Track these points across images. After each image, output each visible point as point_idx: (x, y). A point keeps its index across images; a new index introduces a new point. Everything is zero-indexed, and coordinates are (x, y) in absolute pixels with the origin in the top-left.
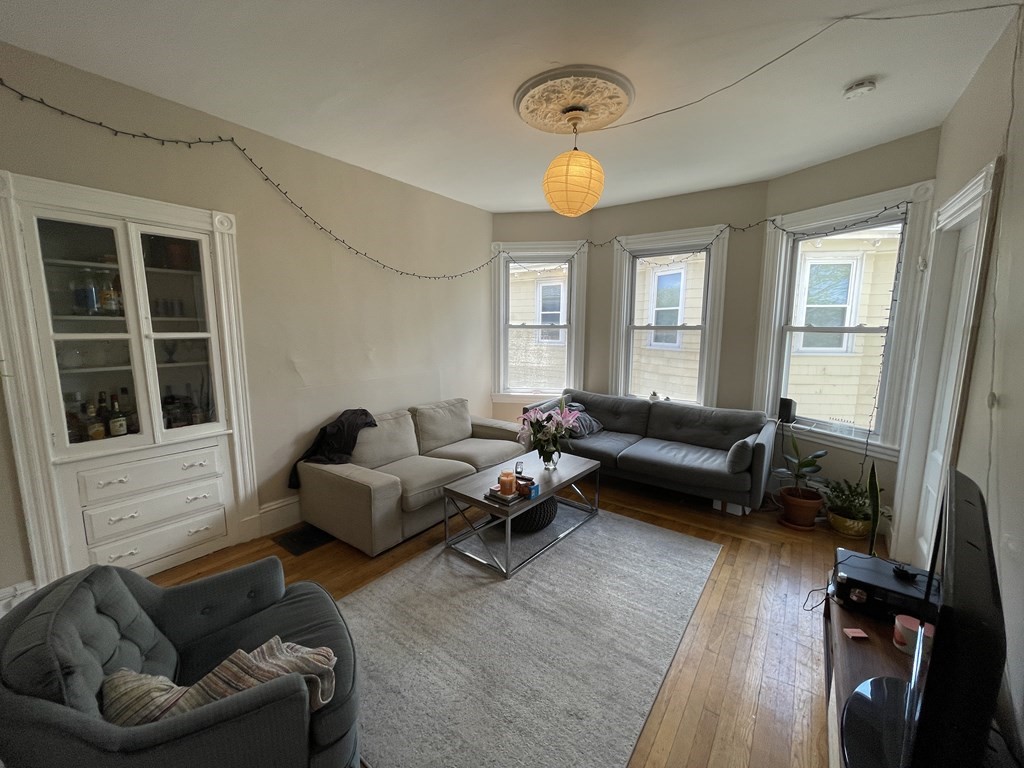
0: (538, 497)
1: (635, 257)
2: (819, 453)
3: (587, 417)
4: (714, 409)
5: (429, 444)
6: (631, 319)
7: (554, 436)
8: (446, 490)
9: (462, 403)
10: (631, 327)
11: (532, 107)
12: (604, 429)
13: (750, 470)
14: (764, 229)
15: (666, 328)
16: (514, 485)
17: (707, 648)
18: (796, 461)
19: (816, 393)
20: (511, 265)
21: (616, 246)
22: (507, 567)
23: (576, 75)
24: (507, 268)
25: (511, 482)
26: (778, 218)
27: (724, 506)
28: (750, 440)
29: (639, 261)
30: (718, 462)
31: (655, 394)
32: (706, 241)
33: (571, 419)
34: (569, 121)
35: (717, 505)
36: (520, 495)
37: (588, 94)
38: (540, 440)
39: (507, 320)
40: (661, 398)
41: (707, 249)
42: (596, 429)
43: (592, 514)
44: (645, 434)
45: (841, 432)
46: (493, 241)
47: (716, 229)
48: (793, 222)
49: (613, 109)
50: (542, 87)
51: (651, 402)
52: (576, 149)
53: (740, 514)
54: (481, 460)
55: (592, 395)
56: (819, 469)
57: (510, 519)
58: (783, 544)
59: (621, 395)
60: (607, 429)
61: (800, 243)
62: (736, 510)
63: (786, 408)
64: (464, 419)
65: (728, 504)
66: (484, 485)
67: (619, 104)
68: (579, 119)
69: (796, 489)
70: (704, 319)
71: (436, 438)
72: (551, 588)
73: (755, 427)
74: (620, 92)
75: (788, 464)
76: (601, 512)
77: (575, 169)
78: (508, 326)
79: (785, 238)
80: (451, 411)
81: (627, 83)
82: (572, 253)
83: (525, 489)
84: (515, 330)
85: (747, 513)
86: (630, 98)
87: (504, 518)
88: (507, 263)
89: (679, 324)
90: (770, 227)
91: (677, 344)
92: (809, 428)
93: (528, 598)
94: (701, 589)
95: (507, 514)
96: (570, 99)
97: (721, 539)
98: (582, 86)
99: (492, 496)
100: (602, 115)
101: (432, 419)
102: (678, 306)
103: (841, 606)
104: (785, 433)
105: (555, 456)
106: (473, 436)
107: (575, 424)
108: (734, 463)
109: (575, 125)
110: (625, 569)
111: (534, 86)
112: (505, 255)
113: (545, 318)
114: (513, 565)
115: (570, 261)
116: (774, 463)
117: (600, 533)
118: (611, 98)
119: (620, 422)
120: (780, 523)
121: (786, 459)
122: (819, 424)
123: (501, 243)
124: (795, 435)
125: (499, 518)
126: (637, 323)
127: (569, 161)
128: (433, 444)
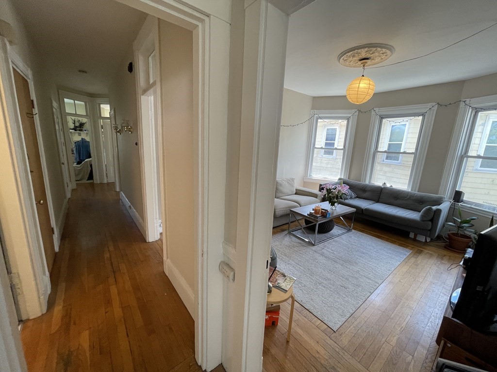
0: (329, 218)
1: (382, 118)
2: (474, 218)
3: (350, 191)
4: (416, 192)
5: (279, 195)
6: (377, 147)
7: (337, 196)
8: (291, 210)
9: (293, 180)
10: (376, 151)
11: (345, 59)
12: (357, 197)
13: (432, 220)
14: (458, 106)
15: (393, 153)
16: (320, 211)
17: (400, 281)
18: (460, 221)
19: (485, 194)
20: (319, 120)
21: (373, 113)
22: (315, 242)
23: (369, 47)
24: (317, 121)
25: (319, 210)
26: (468, 101)
27: (416, 235)
28: (434, 208)
29: (384, 120)
30: (415, 215)
31: (385, 184)
32: (423, 111)
33: (345, 189)
34: (361, 64)
35: (412, 235)
36: (322, 216)
37: (373, 53)
38: (330, 196)
39: (314, 145)
40: (388, 185)
41: (423, 115)
42: (353, 197)
43: (349, 230)
44: (378, 201)
45: (489, 209)
46: (312, 109)
47: (429, 105)
48: (476, 102)
49: (383, 57)
50: (351, 53)
51: (383, 187)
52: (363, 76)
53: (424, 241)
54: (302, 203)
55: (353, 181)
56: (473, 225)
57: (318, 223)
58: (445, 255)
59: (367, 182)
60: (358, 197)
61: (480, 113)
62: (422, 238)
63: (458, 196)
64: (293, 186)
65: (418, 235)
66: (306, 211)
67: (386, 55)
68: (367, 63)
69: (458, 234)
70: (417, 149)
71: (282, 192)
72: (332, 252)
73: (438, 202)
74: (388, 52)
75: (455, 221)
76: (353, 230)
77: (362, 85)
78: (314, 148)
79: (470, 110)
80: (288, 183)
81: (392, 48)
82: (349, 115)
83: (324, 214)
84: (317, 150)
85: (428, 241)
86: (392, 54)
87: (315, 223)
88: (317, 119)
89: (402, 151)
90: (462, 104)
91: (399, 162)
92: (470, 206)
93: (323, 253)
94: (399, 263)
95: (317, 221)
96: (363, 55)
97: (412, 248)
98: (371, 51)
99: (311, 214)
100: (377, 60)
101: (281, 185)
102: (402, 141)
103: (464, 268)
104: (455, 207)
105: (336, 204)
106: (296, 194)
107: (346, 192)
108: (422, 216)
109: (364, 65)
110: (364, 251)
111: (348, 52)
112: (317, 116)
113: (326, 144)
114: (316, 242)
115: (348, 119)
116: (447, 220)
117: (353, 237)
118: (383, 53)
119: (365, 195)
120: (445, 247)
121: (454, 219)
122: (476, 204)
123: (315, 110)
124: (461, 209)
125: (313, 222)
126: (379, 150)
127: (360, 82)
128: (281, 195)
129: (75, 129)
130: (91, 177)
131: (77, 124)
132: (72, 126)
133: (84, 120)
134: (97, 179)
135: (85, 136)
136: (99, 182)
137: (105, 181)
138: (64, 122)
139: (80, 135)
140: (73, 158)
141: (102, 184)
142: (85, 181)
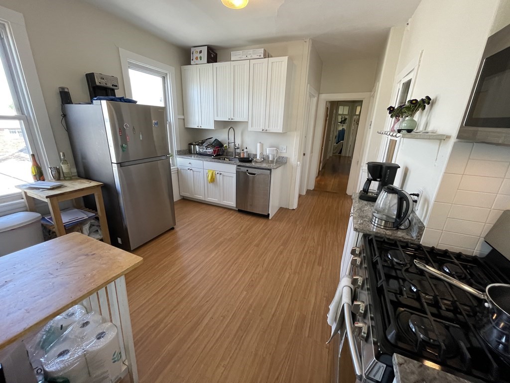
129: (341, 123)
130: (340, 152)
131: (343, 119)
132: (340, 120)
133: (347, 117)
134: (343, 154)
135: (345, 127)
136: (344, 155)
137: (347, 155)
138: (336, 118)
139: (343, 126)
140: (335, 140)
141: (345, 157)
142: (337, 154)
